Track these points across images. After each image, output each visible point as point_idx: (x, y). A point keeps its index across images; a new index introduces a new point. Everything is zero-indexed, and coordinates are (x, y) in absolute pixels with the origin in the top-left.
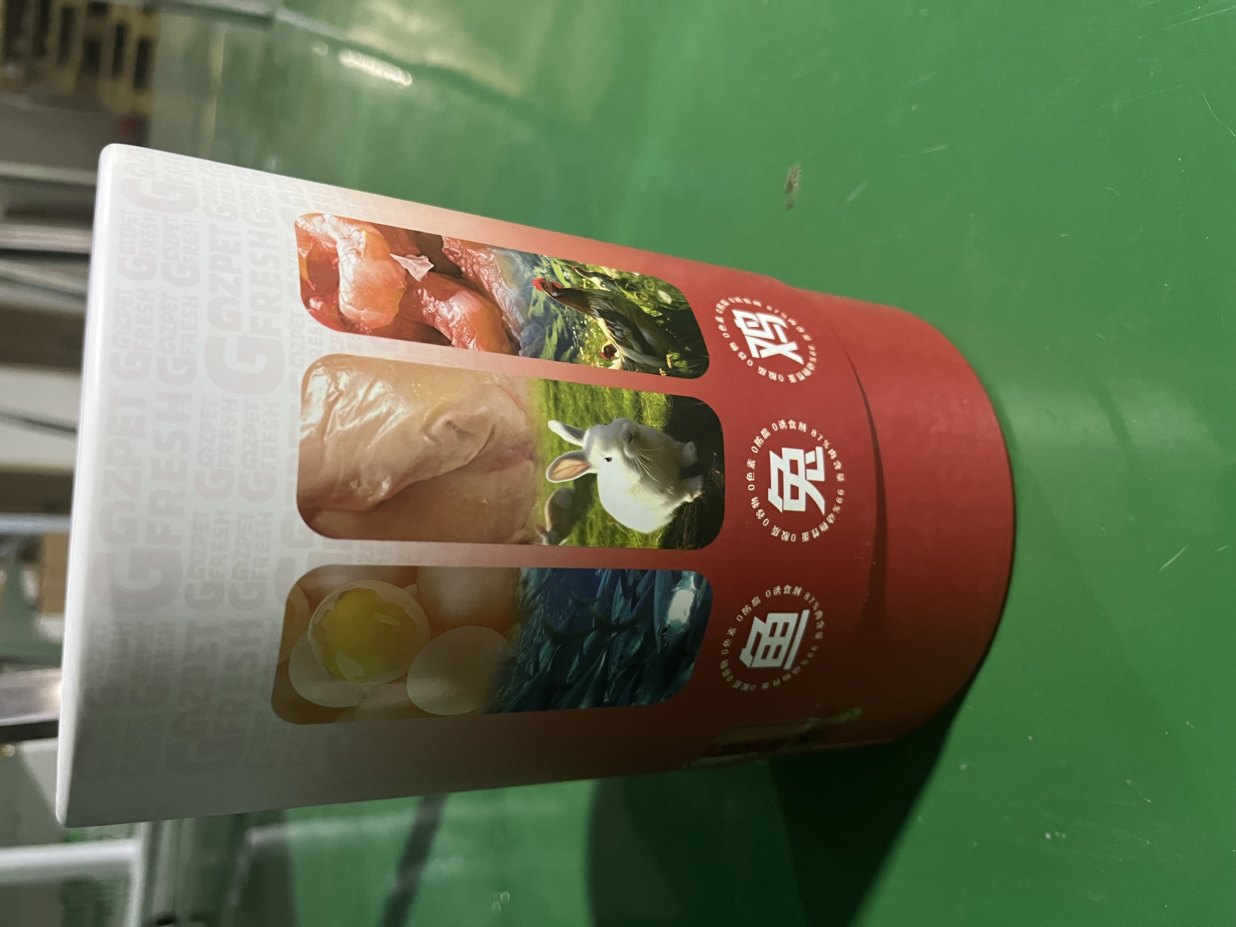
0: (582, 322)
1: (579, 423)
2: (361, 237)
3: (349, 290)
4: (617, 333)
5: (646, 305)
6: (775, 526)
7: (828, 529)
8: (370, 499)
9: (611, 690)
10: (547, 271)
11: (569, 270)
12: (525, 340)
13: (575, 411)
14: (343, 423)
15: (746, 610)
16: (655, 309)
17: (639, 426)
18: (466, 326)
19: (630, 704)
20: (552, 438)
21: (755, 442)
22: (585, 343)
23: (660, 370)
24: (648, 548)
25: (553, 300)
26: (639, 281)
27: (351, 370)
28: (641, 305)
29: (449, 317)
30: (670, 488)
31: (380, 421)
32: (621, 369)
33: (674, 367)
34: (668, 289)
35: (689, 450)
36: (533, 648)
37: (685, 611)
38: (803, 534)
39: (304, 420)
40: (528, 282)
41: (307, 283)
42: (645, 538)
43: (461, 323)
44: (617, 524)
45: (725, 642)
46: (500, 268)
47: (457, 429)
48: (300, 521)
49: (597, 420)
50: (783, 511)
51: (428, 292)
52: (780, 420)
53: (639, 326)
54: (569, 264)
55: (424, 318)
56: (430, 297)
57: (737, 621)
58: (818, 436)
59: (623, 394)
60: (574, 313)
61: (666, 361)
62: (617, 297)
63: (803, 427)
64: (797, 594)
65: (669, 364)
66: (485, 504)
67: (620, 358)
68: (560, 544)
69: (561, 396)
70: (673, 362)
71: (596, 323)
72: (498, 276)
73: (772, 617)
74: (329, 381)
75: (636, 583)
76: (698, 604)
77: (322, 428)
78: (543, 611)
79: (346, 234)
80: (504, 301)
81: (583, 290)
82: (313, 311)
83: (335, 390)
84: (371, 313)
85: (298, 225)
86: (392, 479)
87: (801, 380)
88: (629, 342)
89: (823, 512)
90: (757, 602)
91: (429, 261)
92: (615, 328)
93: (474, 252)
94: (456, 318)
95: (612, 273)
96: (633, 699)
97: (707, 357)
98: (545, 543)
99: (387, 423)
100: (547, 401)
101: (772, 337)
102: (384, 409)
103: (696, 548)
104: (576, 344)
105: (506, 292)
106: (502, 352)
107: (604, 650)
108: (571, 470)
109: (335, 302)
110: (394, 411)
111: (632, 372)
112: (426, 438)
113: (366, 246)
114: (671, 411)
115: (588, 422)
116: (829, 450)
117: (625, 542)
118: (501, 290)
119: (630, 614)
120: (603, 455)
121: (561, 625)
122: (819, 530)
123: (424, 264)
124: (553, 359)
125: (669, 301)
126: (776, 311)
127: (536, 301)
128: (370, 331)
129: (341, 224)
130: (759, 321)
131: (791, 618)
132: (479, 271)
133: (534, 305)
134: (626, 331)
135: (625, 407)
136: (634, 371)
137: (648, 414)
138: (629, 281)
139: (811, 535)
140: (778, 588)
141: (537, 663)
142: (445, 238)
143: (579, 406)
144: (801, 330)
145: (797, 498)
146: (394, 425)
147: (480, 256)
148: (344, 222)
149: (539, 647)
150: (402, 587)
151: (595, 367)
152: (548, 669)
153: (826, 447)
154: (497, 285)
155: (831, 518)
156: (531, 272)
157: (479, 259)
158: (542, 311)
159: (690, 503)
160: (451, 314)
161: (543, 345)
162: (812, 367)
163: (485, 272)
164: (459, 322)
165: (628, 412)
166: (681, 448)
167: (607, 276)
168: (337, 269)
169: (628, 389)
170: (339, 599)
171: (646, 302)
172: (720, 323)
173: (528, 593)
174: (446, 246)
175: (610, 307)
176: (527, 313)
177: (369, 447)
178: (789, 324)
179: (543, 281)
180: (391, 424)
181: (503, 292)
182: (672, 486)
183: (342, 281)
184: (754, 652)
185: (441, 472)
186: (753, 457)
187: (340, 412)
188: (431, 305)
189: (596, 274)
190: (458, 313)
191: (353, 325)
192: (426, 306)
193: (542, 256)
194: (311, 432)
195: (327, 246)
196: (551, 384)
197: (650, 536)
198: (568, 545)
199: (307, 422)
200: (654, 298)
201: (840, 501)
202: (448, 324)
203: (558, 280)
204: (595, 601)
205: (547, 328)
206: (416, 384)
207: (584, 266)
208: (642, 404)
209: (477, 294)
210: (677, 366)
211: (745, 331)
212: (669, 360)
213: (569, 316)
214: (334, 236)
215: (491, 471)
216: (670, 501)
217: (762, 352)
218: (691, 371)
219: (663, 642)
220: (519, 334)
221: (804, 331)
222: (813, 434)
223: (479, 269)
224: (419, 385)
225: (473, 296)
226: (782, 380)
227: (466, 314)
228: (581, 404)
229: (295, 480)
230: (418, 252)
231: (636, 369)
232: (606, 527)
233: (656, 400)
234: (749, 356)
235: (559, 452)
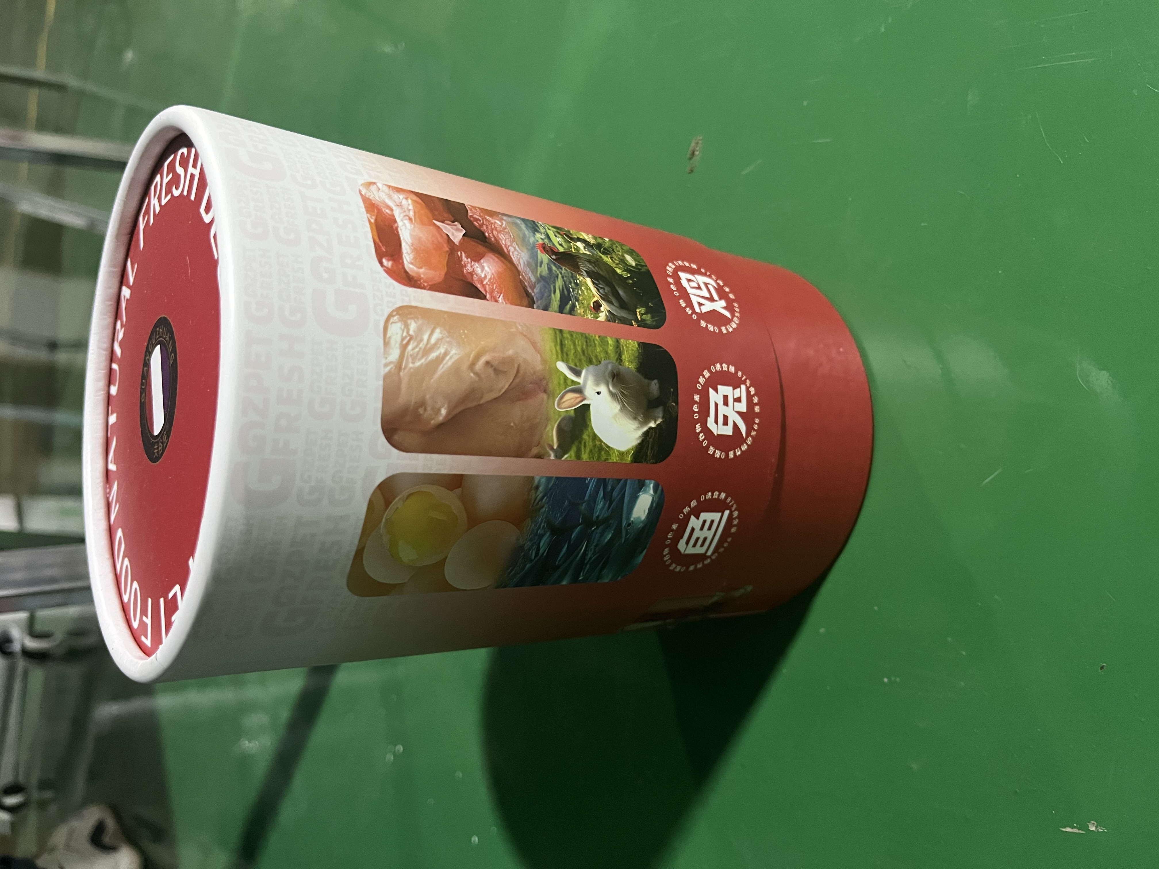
0: (575, 281)
1: (578, 364)
2: (409, 205)
3: (409, 252)
4: (600, 291)
5: (618, 267)
6: (711, 446)
7: (747, 449)
8: (432, 422)
9: (585, 572)
10: (545, 237)
11: (560, 236)
12: (537, 295)
13: (575, 354)
14: (414, 361)
15: (686, 510)
16: (625, 271)
17: (620, 367)
18: (495, 283)
19: (597, 581)
20: (559, 375)
21: (699, 380)
22: (579, 299)
23: (633, 321)
24: (623, 462)
25: (554, 262)
26: (610, 246)
27: (418, 318)
28: (615, 267)
29: (483, 276)
30: (640, 416)
31: (440, 359)
32: (605, 320)
33: (643, 320)
34: (631, 253)
35: (654, 386)
36: (537, 538)
37: (644, 511)
38: (729, 453)
39: (386, 358)
40: (534, 246)
41: (378, 244)
42: (622, 454)
43: (492, 281)
44: (602, 444)
45: (669, 534)
46: (512, 234)
47: (494, 367)
48: (383, 439)
49: (590, 362)
50: (717, 434)
51: (465, 254)
52: (717, 363)
53: (615, 285)
54: (559, 230)
55: (465, 276)
56: (467, 259)
57: (679, 518)
58: (742, 377)
59: (608, 341)
60: (569, 273)
61: (637, 314)
62: (597, 260)
63: (732, 369)
64: (722, 498)
65: (639, 317)
66: (512, 427)
67: (604, 312)
68: (563, 459)
69: (565, 342)
70: (641, 315)
71: (585, 282)
72: (512, 241)
73: (704, 516)
74: (403, 327)
75: (613, 489)
76: (654, 505)
77: (399, 366)
78: (547, 509)
79: (398, 201)
80: (520, 263)
81: (573, 254)
82: (386, 269)
83: (407, 335)
84: (428, 271)
85: (362, 193)
86: (449, 406)
87: (730, 331)
88: (610, 298)
89: (744, 436)
90: (694, 505)
91: (462, 227)
92: (599, 286)
93: (490, 219)
94: (488, 277)
95: (589, 238)
96: (599, 577)
97: (663, 311)
98: (552, 457)
99: (444, 362)
100: (555, 346)
101: (708, 296)
102: (442, 350)
103: (656, 463)
104: (573, 299)
105: (519, 254)
106: (522, 306)
107: (585, 540)
108: (573, 400)
109: (401, 261)
110: (449, 352)
111: (614, 323)
112: (472, 375)
113: (415, 212)
114: (641, 355)
115: (584, 363)
116: (749, 387)
117: (607, 458)
118: (516, 253)
119: (606, 512)
120: (595, 390)
121: (558, 521)
122: (741, 449)
123: (458, 230)
124: (558, 311)
125: (633, 263)
126: (708, 273)
127: (541, 263)
128: (429, 287)
129: (391, 193)
130: (698, 282)
131: (716, 516)
132: (498, 236)
133: (541, 266)
134: (607, 289)
135: (609, 351)
136: (615, 322)
137: (625, 356)
138: (603, 246)
139: (735, 453)
140: (710, 494)
141: (538, 549)
142: (467, 206)
143: (578, 351)
144: (727, 290)
145: (727, 425)
146: (450, 363)
147: (495, 223)
148: (392, 189)
149: (541, 537)
150: (451, 490)
151: (588, 319)
152: (545, 554)
153: (748, 385)
154: (512, 248)
155: (749, 440)
156: (534, 237)
157: (496, 225)
158: (547, 272)
159: (654, 428)
160: (484, 273)
161: (550, 300)
162: (737, 321)
163: (502, 237)
164: (489, 280)
165: (612, 355)
166: (649, 385)
167: (587, 241)
168: (398, 232)
169: (611, 337)
170: (407, 498)
171: (617, 264)
172: (671, 283)
173: (538, 496)
174: (470, 213)
175: (593, 269)
176: (537, 273)
177: (432, 381)
178: (718, 284)
179: (544, 246)
180: (448, 363)
181: (518, 255)
182: (642, 414)
183: (404, 244)
184: (687, 543)
185: (482, 402)
186: (698, 392)
187: (411, 352)
188: (469, 265)
189: (579, 239)
190: (488, 272)
191: (416, 281)
192: (466, 266)
193: (538, 223)
194: (391, 368)
195: (387, 213)
196: (558, 332)
197: (625, 453)
198: (568, 459)
199: (388, 361)
200: (623, 261)
201: (756, 427)
202: (482, 282)
203: (554, 245)
204: (584, 502)
205: (552, 286)
206: (464, 331)
207: (569, 232)
208: (621, 349)
209: (500, 257)
210: (644, 318)
211: (689, 290)
212: (638, 314)
213: (566, 276)
214: (390, 203)
215: (517, 401)
216: (640, 426)
217: (702, 307)
218: (654, 323)
219: (627, 534)
220: (533, 290)
221: (729, 290)
222: (739, 375)
223: (498, 235)
224: (466, 332)
225: (498, 258)
226: (717, 331)
227: (494, 274)
228: (579, 349)
229: (379, 405)
230: (453, 219)
231: (616, 321)
232: (595, 446)
233: (631, 346)
234: (694, 312)
235: (564, 386)
